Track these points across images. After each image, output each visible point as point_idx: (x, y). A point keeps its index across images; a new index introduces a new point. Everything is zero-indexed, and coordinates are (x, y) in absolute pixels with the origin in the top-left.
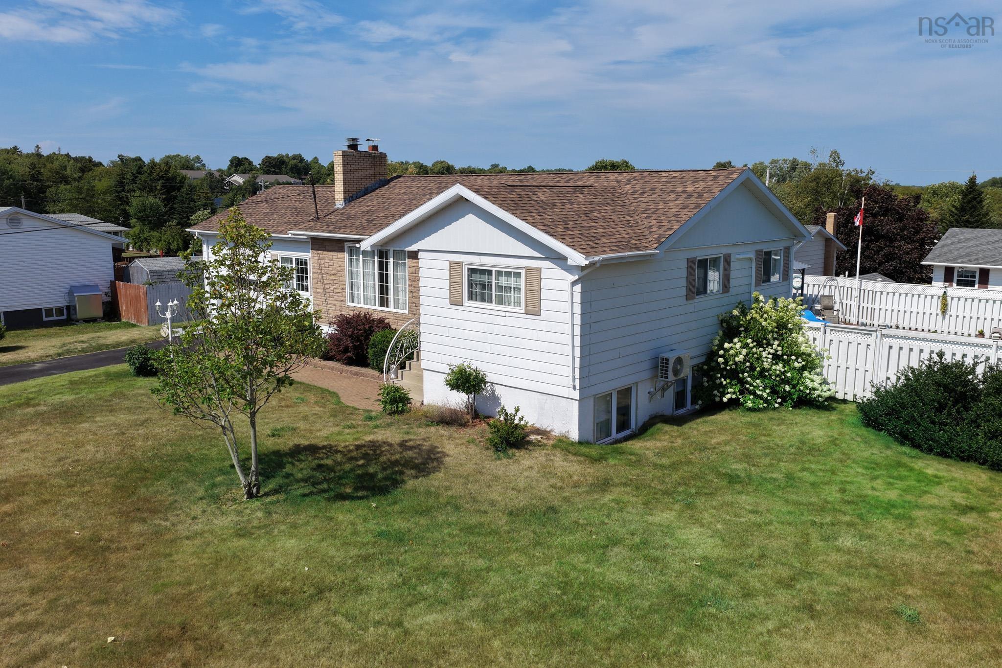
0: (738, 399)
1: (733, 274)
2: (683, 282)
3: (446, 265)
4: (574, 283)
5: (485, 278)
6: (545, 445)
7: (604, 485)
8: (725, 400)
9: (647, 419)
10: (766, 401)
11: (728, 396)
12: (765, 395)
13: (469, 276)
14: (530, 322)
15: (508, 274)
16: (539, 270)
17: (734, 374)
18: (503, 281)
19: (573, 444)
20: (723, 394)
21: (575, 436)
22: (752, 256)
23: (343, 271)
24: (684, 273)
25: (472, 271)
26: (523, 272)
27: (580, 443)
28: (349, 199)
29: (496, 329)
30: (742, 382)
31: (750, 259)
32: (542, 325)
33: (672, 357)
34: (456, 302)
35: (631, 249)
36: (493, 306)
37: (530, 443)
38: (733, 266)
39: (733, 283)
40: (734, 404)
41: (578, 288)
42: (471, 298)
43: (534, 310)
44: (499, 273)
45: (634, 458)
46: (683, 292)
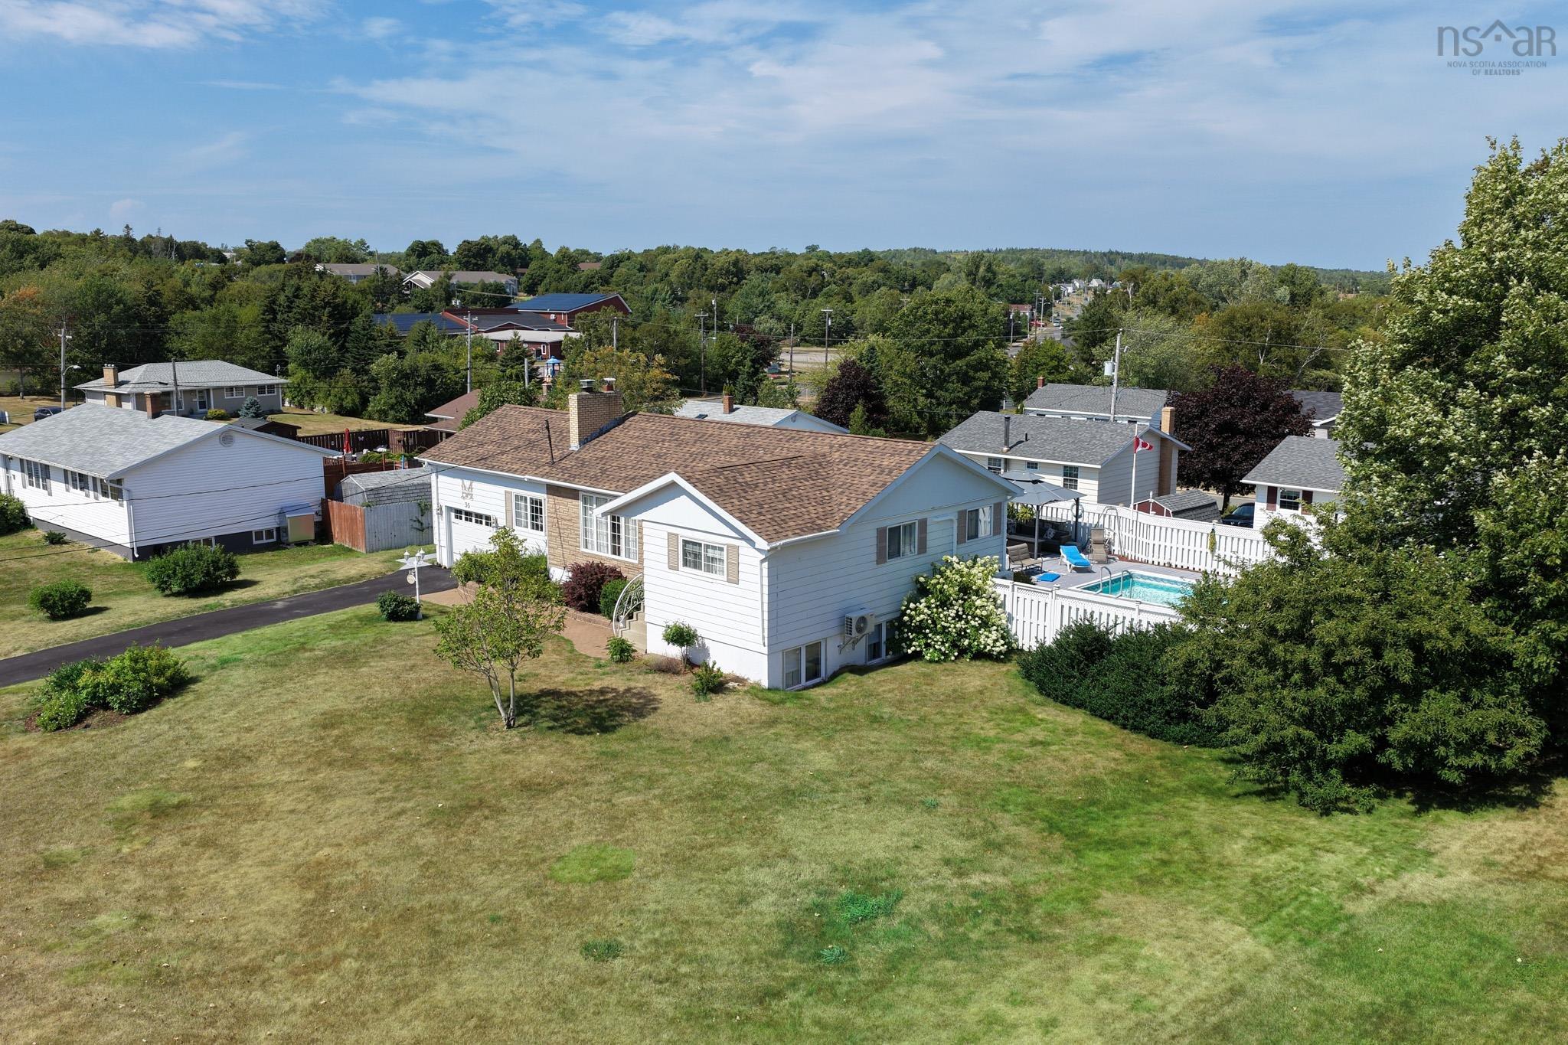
0: (921, 651)
1: (929, 537)
2: (874, 549)
3: (666, 535)
4: (762, 561)
5: (696, 549)
6: (739, 691)
7: (773, 722)
8: (910, 651)
9: (837, 668)
10: (944, 654)
11: (913, 648)
12: (943, 649)
13: (684, 546)
14: (731, 588)
15: (714, 548)
16: (736, 548)
17: (919, 629)
18: (711, 553)
19: (763, 690)
20: (909, 647)
21: (765, 684)
22: (954, 517)
23: (578, 517)
24: (874, 541)
25: (686, 542)
26: (725, 547)
27: (769, 689)
28: (584, 441)
29: (704, 592)
30: (926, 636)
31: (952, 520)
32: (740, 592)
33: (855, 616)
34: (673, 567)
35: (812, 530)
36: (701, 573)
37: (728, 688)
38: (929, 529)
39: (929, 544)
40: (917, 656)
41: (766, 564)
42: (685, 564)
43: (733, 579)
44: (707, 546)
45: (807, 702)
46: (874, 557)
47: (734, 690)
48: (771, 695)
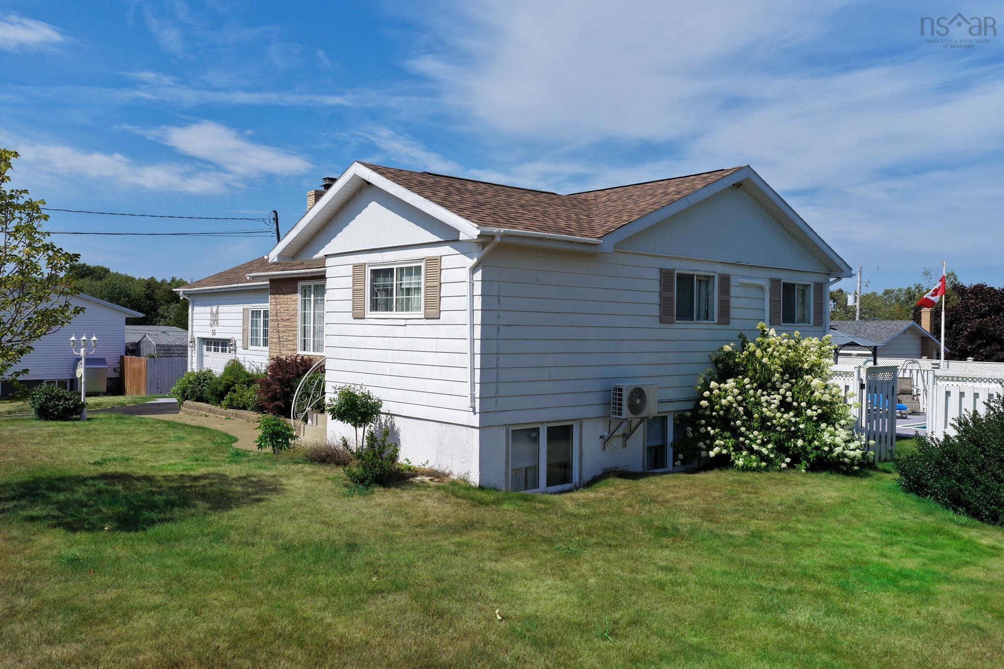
0: (728, 456)
1: (733, 302)
2: (656, 298)
3: (349, 270)
4: (474, 270)
5: (387, 280)
8: (712, 454)
9: (599, 472)
10: (763, 458)
11: (717, 449)
12: (765, 451)
13: (373, 280)
14: (429, 329)
15: (410, 271)
16: (437, 260)
17: (725, 422)
18: (406, 281)
19: (469, 488)
20: (711, 448)
21: (475, 479)
22: (766, 283)
23: (295, 315)
24: (656, 287)
25: (376, 273)
26: (423, 265)
27: (481, 488)
29: (397, 343)
30: (735, 433)
31: (761, 288)
32: (442, 331)
33: (627, 387)
34: (359, 316)
36: (393, 315)
37: (412, 482)
38: (734, 291)
39: (733, 313)
40: (723, 462)
41: (478, 275)
42: (375, 307)
43: (433, 314)
44: (401, 271)
46: (656, 310)
47: (423, 485)
48: (481, 494)
